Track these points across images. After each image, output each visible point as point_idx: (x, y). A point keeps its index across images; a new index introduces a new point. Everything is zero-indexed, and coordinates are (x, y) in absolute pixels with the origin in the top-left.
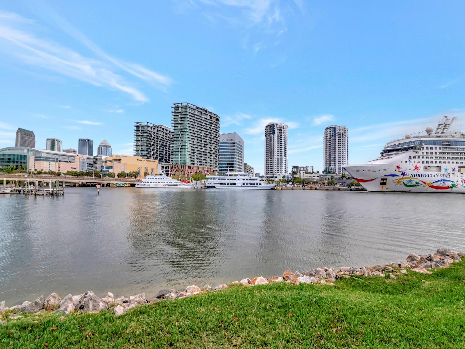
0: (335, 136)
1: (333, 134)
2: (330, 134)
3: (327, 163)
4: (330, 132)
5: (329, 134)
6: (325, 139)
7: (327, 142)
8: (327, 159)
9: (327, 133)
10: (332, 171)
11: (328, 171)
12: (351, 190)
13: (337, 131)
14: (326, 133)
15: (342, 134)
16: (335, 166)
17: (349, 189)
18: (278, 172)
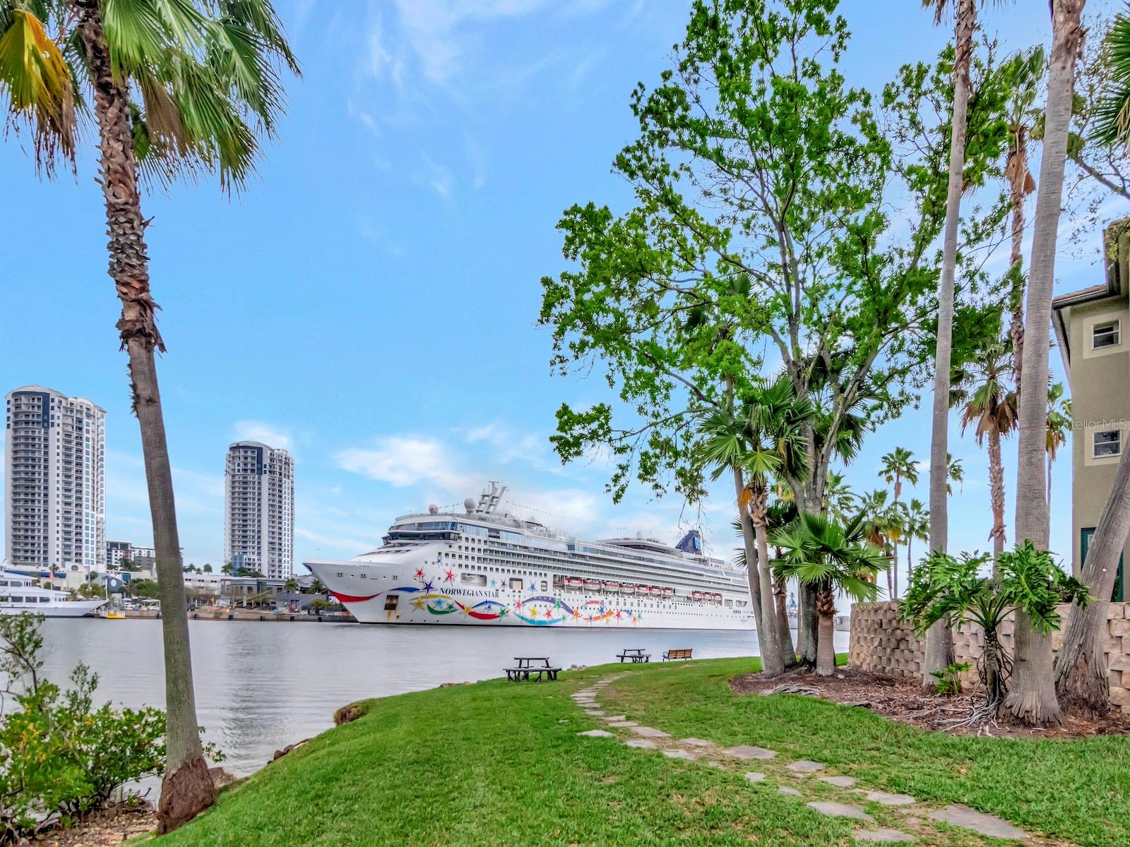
0: (260, 473)
1: (253, 465)
2: (246, 464)
3: (237, 543)
4: (246, 458)
5: (242, 466)
6: (230, 477)
7: (237, 484)
8: (237, 533)
9: (237, 461)
10: (251, 567)
11: (238, 567)
12: (320, 620)
13: (266, 461)
14: (233, 458)
15: (278, 470)
16: (259, 554)
17: (316, 617)
18: (69, 560)
